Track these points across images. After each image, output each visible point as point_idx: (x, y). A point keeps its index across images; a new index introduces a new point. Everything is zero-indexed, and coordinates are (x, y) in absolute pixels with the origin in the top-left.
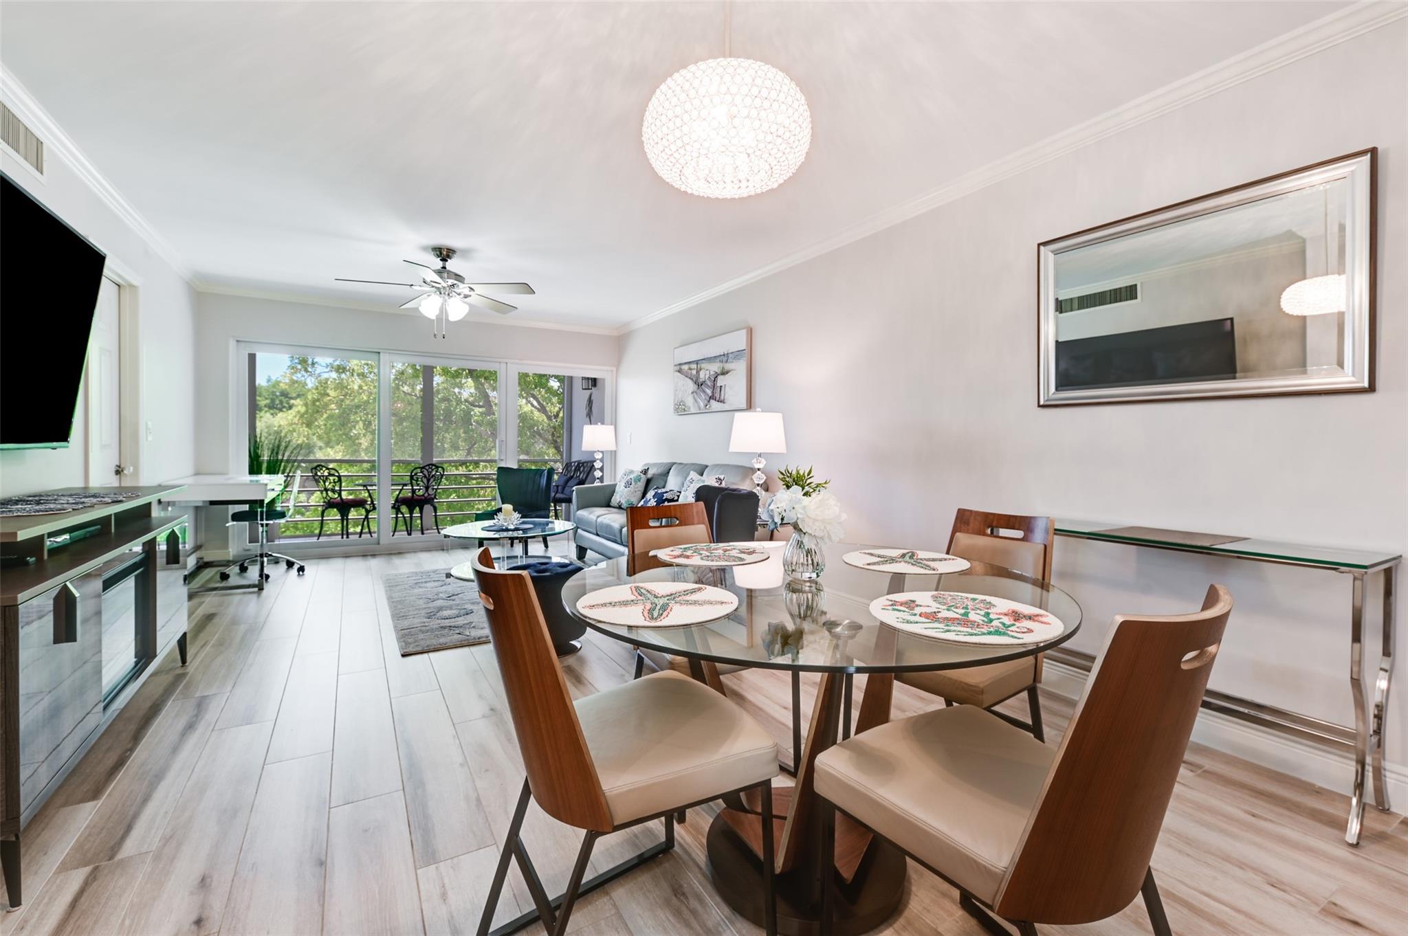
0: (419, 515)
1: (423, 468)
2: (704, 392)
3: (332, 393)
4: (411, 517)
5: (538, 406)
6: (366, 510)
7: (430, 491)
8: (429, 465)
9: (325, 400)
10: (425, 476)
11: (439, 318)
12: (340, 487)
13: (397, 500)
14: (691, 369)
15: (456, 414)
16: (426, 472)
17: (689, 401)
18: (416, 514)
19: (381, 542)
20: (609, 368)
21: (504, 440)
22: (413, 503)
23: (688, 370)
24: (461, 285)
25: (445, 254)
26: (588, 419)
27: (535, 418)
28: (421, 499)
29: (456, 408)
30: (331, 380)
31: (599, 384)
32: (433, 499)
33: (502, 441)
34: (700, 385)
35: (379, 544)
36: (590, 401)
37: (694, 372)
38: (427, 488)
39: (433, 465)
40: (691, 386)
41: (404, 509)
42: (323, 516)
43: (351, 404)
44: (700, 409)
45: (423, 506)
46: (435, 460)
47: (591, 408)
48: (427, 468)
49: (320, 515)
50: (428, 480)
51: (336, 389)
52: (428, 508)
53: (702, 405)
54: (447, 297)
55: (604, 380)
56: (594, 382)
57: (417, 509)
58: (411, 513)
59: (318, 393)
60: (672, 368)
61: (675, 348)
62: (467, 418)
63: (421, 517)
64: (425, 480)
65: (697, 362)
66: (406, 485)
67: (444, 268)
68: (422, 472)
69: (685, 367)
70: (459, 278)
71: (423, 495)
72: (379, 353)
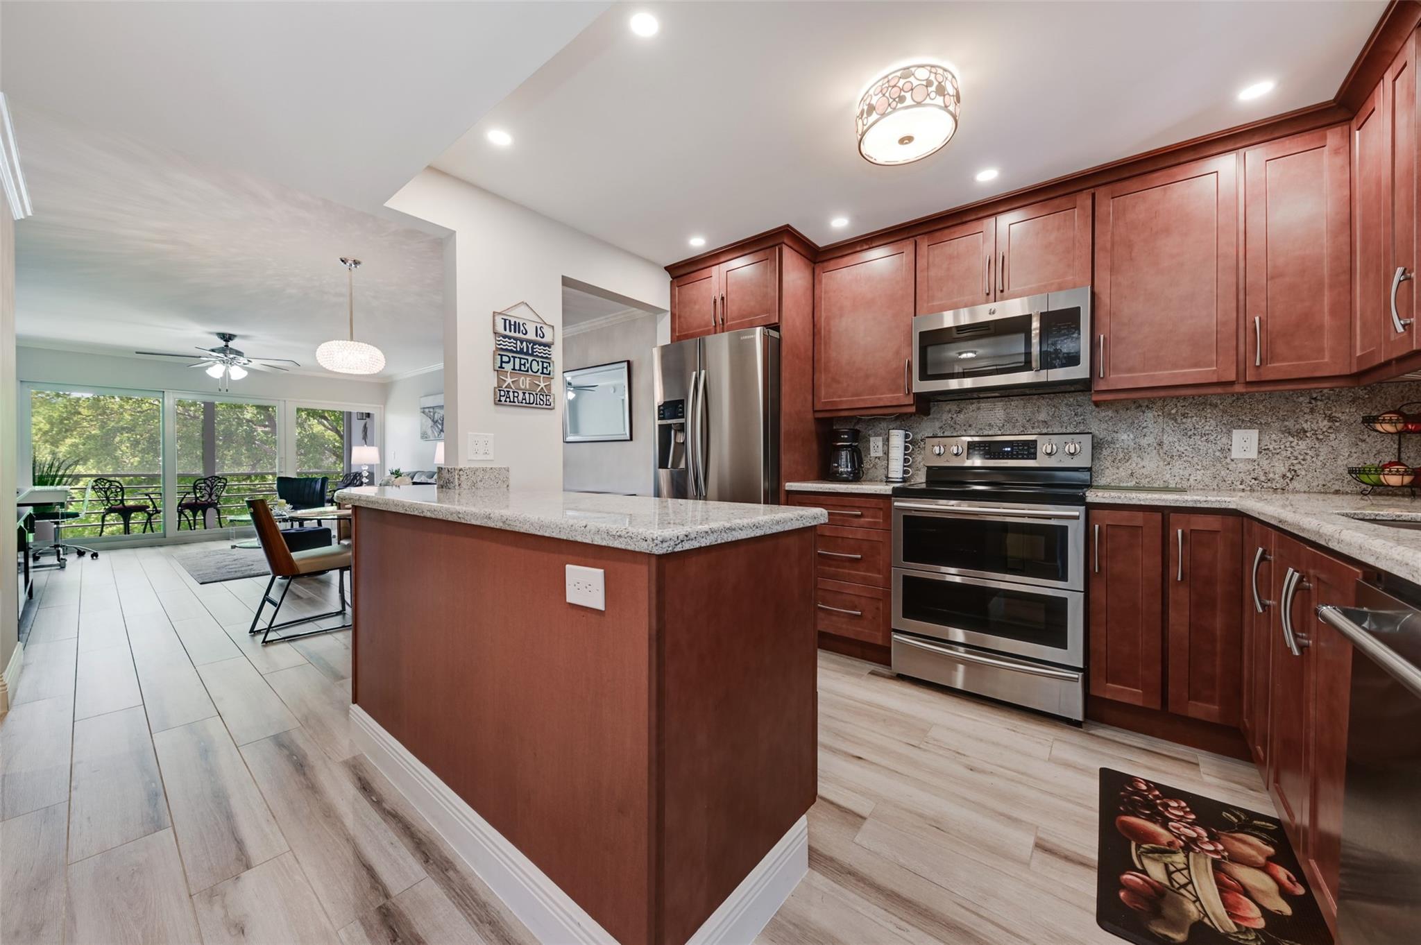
0: (202, 518)
1: (207, 479)
2: (437, 426)
3: (85, 412)
4: (195, 520)
5: (330, 427)
6: (148, 514)
7: (214, 497)
8: (212, 477)
9: (75, 419)
10: (208, 486)
11: (223, 378)
12: (123, 496)
13: (180, 505)
14: (430, 412)
15: (238, 434)
16: (208, 482)
17: (429, 432)
18: (200, 517)
19: (167, 536)
20: (379, 406)
21: (284, 456)
22: (195, 507)
23: (428, 411)
24: (241, 358)
25: (227, 338)
26: (364, 441)
27: (326, 437)
28: (205, 504)
29: (237, 429)
30: (83, 399)
31: (371, 416)
32: (216, 504)
33: (282, 458)
34: (435, 422)
35: (165, 537)
36: (365, 428)
37: (432, 414)
38: (210, 495)
39: (216, 477)
40: (430, 423)
41: (188, 512)
42: (103, 520)
43: (116, 426)
44: (435, 437)
45: (206, 510)
46: (217, 474)
47: (366, 433)
48: (210, 479)
49: (100, 520)
50: (211, 489)
51: (89, 408)
52: (211, 512)
53: (437, 435)
54: (229, 365)
55: (373, 414)
56: (368, 415)
57: (200, 512)
58: (195, 516)
59: (66, 412)
60: (419, 410)
61: (421, 397)
62: (250, 438)
63: (204, 520)
64: (208, 489)
65: (433, 408)
66: (189, 493)
67: (227, 346)
68: (205, 483)
69: (427, 410)
70: (239, 353)
71: (207, 501)
72: (164, 392)
